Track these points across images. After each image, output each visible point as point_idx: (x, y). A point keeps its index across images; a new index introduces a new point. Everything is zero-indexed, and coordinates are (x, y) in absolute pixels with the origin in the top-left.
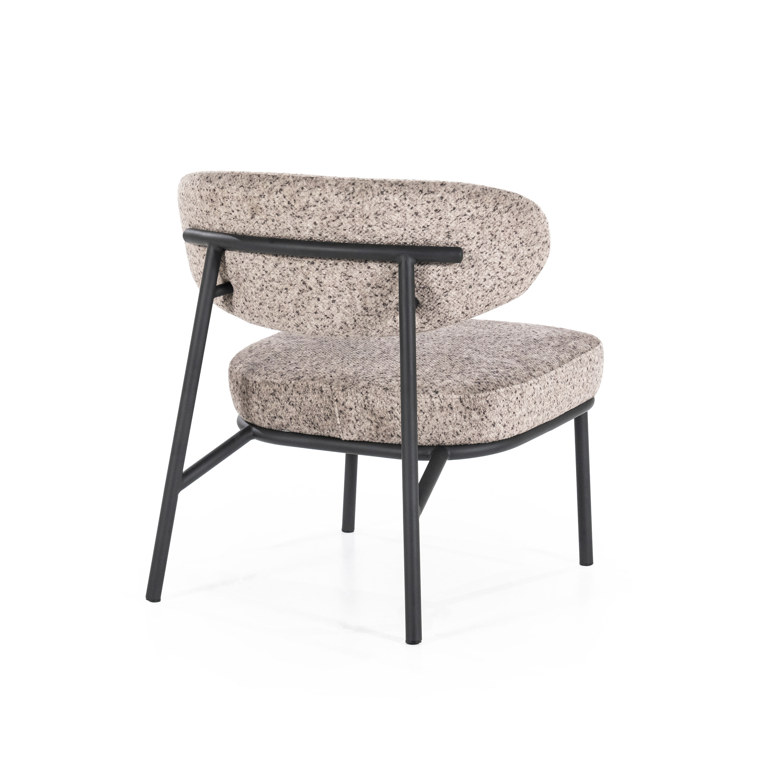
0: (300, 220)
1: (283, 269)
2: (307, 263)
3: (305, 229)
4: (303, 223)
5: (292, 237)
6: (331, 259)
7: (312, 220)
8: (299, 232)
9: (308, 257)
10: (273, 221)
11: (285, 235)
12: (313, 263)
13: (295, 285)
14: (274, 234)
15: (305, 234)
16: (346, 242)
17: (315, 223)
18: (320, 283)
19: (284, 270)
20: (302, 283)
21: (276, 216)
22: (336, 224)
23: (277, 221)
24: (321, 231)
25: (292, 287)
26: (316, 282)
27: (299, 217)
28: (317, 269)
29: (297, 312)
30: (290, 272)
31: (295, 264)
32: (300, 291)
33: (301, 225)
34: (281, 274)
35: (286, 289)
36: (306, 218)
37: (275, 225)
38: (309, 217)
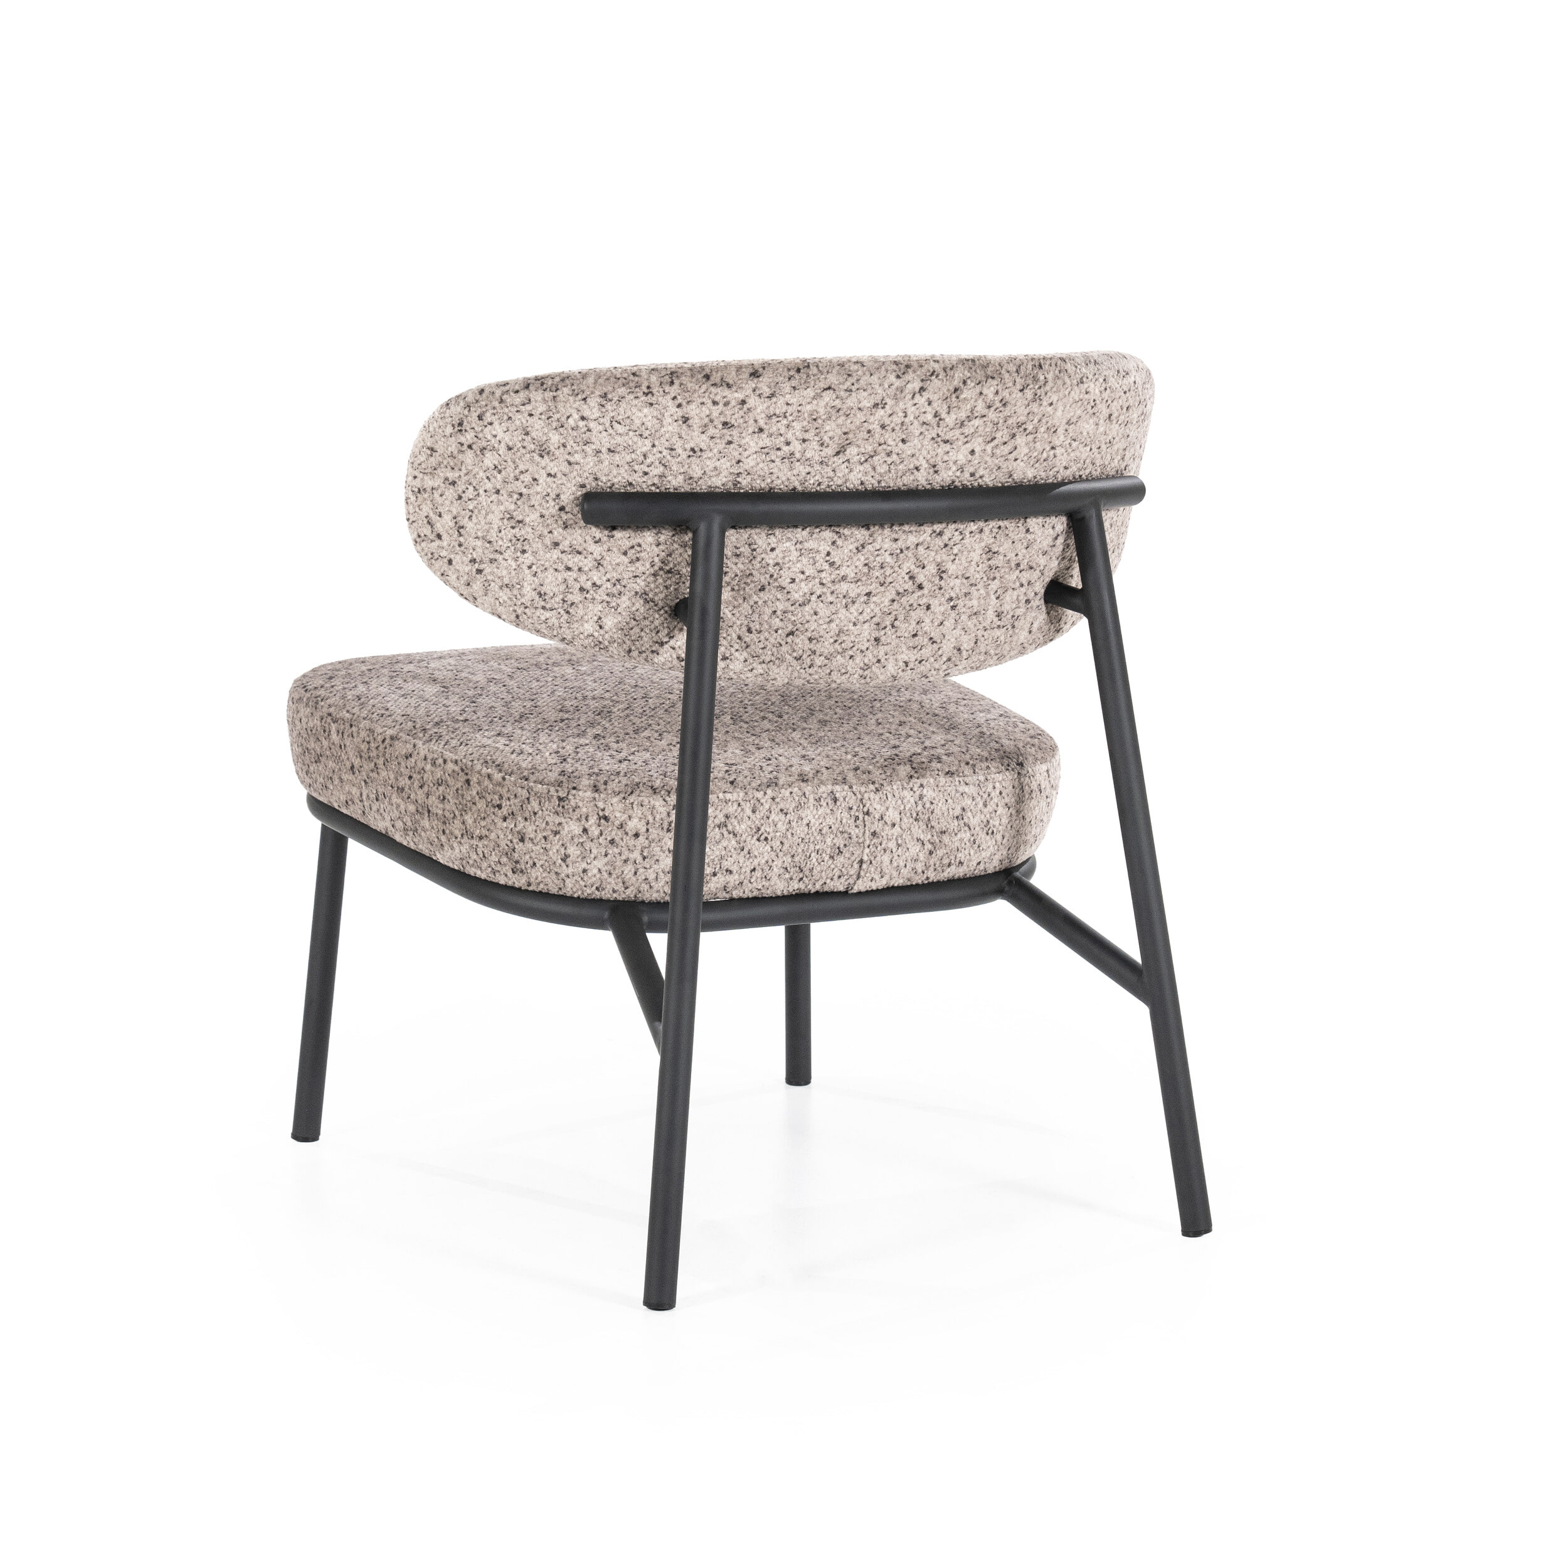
0: (947, 447)
1: (876, 553)
2: (930, 536)
3: (951, 463)
4: (951, 454)
5: (916, 484)
6: (973, 521)
7: (969, 446)
8: (936, 472)
9: (933, 523)
10: (889, 454)
11: (907, 481)
12: (940, 534)
13: (891, 583)
14: (879, 482)
15: (946, 477)
16: (1006, 485)
17: (972, 452)
18: (941, 573)
19: (878, 555)
20: (907, 577)
21: (900, 444)
22: (1006, 449)
23: (898, 454)
24: (978, 466)
25: (882, 589)
26: (935, 571)
27: (946, 442)
28: (946, 545)
29: (877, 640)
30: (889, 559)
31: (906, 540)
32: (898, 594)
33: (946, 458)
34: (866, 565)
35: (868, 594)
36: (960, 443)
37: (889, 463)
38: (966, 440)
